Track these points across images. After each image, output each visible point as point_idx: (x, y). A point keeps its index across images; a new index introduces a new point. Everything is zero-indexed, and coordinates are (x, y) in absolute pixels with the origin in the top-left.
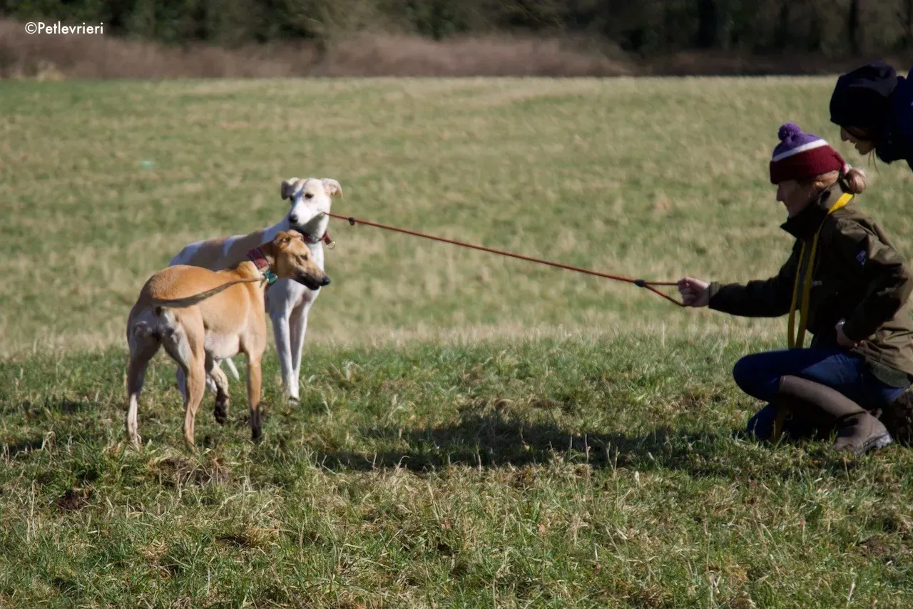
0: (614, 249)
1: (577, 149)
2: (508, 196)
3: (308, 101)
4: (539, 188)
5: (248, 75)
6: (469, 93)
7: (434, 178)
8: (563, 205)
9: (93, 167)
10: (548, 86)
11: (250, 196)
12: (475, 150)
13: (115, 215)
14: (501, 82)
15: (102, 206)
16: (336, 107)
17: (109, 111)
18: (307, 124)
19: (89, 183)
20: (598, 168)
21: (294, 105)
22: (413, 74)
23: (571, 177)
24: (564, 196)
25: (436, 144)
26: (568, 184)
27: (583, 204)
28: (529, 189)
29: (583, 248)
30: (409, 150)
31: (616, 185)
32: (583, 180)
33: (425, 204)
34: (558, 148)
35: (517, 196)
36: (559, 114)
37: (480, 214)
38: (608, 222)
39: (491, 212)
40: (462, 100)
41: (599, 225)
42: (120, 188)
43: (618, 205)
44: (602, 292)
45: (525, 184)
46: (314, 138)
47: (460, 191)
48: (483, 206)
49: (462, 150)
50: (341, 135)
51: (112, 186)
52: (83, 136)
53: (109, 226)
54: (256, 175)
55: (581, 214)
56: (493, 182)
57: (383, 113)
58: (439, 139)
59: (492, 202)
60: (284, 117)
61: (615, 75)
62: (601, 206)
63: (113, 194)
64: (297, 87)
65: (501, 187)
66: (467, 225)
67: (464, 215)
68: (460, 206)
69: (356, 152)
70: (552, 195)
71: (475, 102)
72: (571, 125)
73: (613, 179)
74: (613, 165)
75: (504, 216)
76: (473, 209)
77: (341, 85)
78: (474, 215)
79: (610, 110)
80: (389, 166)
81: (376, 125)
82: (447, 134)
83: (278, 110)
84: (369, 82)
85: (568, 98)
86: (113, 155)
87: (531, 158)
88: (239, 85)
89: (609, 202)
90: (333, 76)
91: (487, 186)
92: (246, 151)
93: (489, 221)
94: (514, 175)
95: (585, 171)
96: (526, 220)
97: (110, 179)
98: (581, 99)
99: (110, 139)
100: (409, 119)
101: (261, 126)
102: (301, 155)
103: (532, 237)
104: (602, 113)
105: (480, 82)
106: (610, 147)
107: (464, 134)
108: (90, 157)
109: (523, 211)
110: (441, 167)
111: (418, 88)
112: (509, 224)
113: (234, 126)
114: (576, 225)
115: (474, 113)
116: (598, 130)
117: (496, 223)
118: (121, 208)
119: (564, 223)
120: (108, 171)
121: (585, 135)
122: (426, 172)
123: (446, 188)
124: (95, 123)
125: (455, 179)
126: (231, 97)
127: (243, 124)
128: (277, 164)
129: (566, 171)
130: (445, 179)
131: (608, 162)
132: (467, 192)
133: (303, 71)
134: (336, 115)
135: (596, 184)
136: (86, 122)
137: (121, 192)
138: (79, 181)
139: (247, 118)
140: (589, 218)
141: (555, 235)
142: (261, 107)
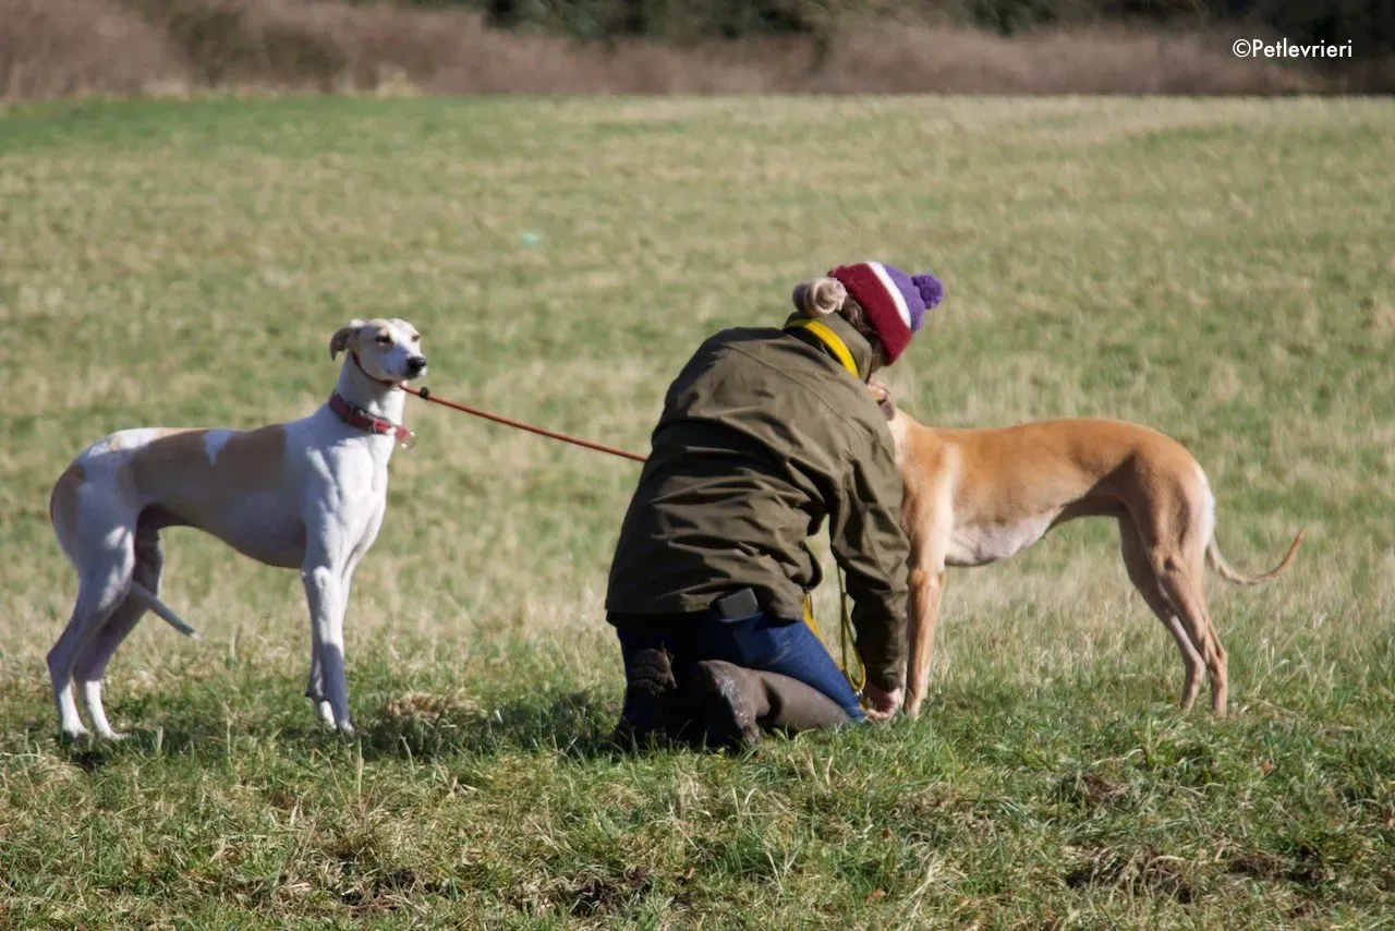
0: (1306, 397)
1: (1236, 218)
2: (1124, 302)
3: (798, 134)
4: (1176, 287)
5: (706, 90)
6: (1059, 123)
7: (1001, 270)
8: (1216, 319)
9: (445, 245)
10: (1187, 111)
12: (1068, 218)
13: (470, 327)
14: (1110, 104)
15: (451, 311)
16: (845, 146)
17: (479, 148)
18: (795, 173)
19: (435, 271)
20: (1275, 255)
21: (777, 141)
22: (968, 90)
23: (1229, 268)
24: (1218, 301)
25: (1002, 208)
26: (1224, 280)
27: (1250, 318)
28: (1159, 289)
29: (1253, 396)
30: (960, 220)
31: (1306, 283)
32: (1247, 275)
33: (986, 313)
34: (1205, 216)
35: (1139, 301)
36: (1201, 158)
37: (1077, 333)
38: (1294, 349)
39: (1092, 330)
40: (1045, 134)
41: (1278, 352)
42: (483, 279)
43: (1310, 322)
44: (1290, 480)
45: (1151, 281)
46: (805, 196)
47: (1042, 292)
48: (1081, 318)
49: (1047, 219)
50: (850, 191)
51: (470, 276)
52: (436, 189)
53: (459, 347)
54: (708, 260)
55: (1248, 336)
56: (1099, 277)
57: (919, 155)
58: (1009, 200)
59: (1098, 311)
60: (759, 161)
61: (1292, 92)
62: (1281, 319)
63: (472, 290)
64: (782, 110)
65: (1112, 284)
66: (1053, 353)
67: (1051, 334)
68: (1044, 318)
69: (871, 221)
70: (1198, 300)
71: (1067, 138)
72: (1225, 178)
73: (1300, 274)
74: (1299, 249)
75: (1118, 337)
76: (1065, 322)
77: (850, 108)
78: (1068, 336)
79: (1286, 153)
80: (926, 248)
81: (905, 174)
82: (1021, 192)
83: (749, 148)
84: (895, 103)
85: (1218, 132)
86: (478, 223)
87: (1159, 234)
88: (687, 107)
89: (1296, 313)
90: (838, 92)
91: (1087, 282)
92: (690, 218)
93: (1091, 344)
94: (1132, 266)
95: (1252, 260)
96: (1155, 343)
97: (470, 264)
98: (1238, 132)
99: (478, 195)
100: (958, 165)
101: (722, 173)
102: (781, 226)
103: (1165, 374)
104: (1274, 157)
105: (1072, 104)
106: (1291, 216)
107: (1049, 192)
108: (440, 226)
109: (1149, 328)
110: (1011, 250)
111: (972, 113)
112: (1125, 350)
113: (676, 175)
114: (1241, 355)
115: (1064, 156)
116: (1269, 185)
117: (1103, 349)
118: (482, 315)
119: (1219, 351)
120: (467, 250)
121: (1246, 194)
122: (986, 257)
123: (1020, 287)
124: (457, 168)
125: (1036, 271)
126: (675, 126)
127: (694, 173)
128: (742, 240)
129: (1220, 259)
130: (1019, 270)
131: (1289, 242)
132: (1055, 293)
133: (791, 84)
134: (842, 157)
135: (1271, 281)
136: (442, 165)
137: (484, 287)
138: (418, 267)
139: (699, 161)
140: (1262, 341)
141: (1206, 371)
142: (723, 143)
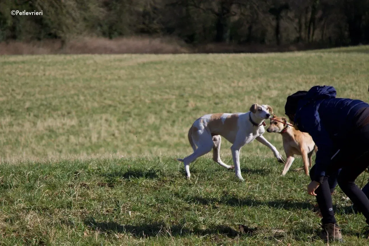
0: (169, 123)
1: (161, 82)
2: (130, 102)
3: (55, 64)
4: (143, 98)
5: (32, 53)
6: (120, 60)
7: (101, 95)
8: (151, 105)
10: (153, 57)
11: (24, 102)
12: (120, 83)
14: (134, 56)
16: (66, 67)
18: (53, 73)
20: (168, 90)
21: (49, 66)
22: (100, 53)
23: (156, 94)
24: (153, 102)
25: (104, 81)
26: (154, 96)
27: (159, 105)
28: (139, 99)
29: (158, 122)
30: (93, 84)
31: (174, 97)
32: (160, 95)
33: (96, 105)
34: (154, 82)
35: (134, 102)
36: (155, 69)
37: (117, 109)
38: (168, 112)
39: (122, 108)
40: (117, 63)
41: (165, 113)
43: (173, 106)
44: (162, 140)
45: (137, 97)
46: (55, 79)
47: (110, 100)
48: (119, 105)
49: (114, 83)
50: (66, 77)
54: (29, 94)
55: (158, 109)
56: (124, 96)
57: (85, 69)
58: (106, 79)
59: (123, 104)
60: (44, 70)
61: (181, 53)
62: (167, 105)
64: (51, 58)
65: (127, 98)
66: (111, 114)
67: (111, 109)
68: (110, 106)
69: (71, 84)
70: (147, 101)
71: (123, 64)
72: (160, 73)
73: (173, 95)
74: (174, 89)
75: (127, 110)
76: (115, 107)
77: (68, 57)
78: (115, 110)
79: (176, 67)
80: (83, 90)
81: (81, 73)
82: (109, 77)
83: (42, 68)
84: (80, 56)
85: (161, 62)
87: (141, 86)
88: (27, 57)
89: (170, 104)
90: (66, 53)
91: (122, 98)
92: (25, 84)
93: (121, 112)
94: (133, 93)
95: (162, 92)
96: (136, 111)
98: (166, 62)
100: (95, 71)
101: (34, 74)
102: (48, 86)
103: (137, 118)
104: (173, 68)
105: (125, 56)
106: (174, 82)
107: (116, 77)
109: (135, 108)
110: (104, 90)
111: (98, 58)
112: (129, 113)
113: (23, 74)
114: (156, 113)
115: (122, 68)
116: (171, 75)
117: (123, 112)
119: (151, 112)
121: (165, 77)
122: (97, 92)
123: (105, 99)
125: (109, 95)
126: (23, 62)
127: (27, 74)
128: (38, 89)
129: (154, 92)
130: (105, 95)
131: (172, 88)
132: (113, 100)
133: (55, 52)
134: (65, 69)
135: (166, 96)
139: (29, 71)
140: (161, 111)
141: (146, 117)
142: (35, 66)
